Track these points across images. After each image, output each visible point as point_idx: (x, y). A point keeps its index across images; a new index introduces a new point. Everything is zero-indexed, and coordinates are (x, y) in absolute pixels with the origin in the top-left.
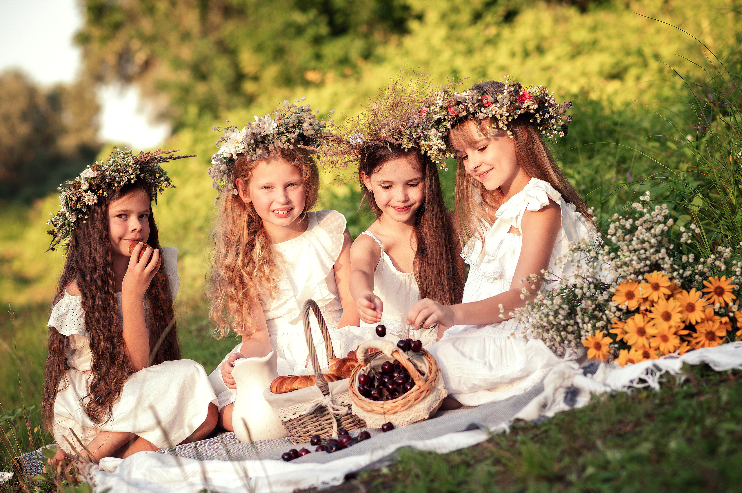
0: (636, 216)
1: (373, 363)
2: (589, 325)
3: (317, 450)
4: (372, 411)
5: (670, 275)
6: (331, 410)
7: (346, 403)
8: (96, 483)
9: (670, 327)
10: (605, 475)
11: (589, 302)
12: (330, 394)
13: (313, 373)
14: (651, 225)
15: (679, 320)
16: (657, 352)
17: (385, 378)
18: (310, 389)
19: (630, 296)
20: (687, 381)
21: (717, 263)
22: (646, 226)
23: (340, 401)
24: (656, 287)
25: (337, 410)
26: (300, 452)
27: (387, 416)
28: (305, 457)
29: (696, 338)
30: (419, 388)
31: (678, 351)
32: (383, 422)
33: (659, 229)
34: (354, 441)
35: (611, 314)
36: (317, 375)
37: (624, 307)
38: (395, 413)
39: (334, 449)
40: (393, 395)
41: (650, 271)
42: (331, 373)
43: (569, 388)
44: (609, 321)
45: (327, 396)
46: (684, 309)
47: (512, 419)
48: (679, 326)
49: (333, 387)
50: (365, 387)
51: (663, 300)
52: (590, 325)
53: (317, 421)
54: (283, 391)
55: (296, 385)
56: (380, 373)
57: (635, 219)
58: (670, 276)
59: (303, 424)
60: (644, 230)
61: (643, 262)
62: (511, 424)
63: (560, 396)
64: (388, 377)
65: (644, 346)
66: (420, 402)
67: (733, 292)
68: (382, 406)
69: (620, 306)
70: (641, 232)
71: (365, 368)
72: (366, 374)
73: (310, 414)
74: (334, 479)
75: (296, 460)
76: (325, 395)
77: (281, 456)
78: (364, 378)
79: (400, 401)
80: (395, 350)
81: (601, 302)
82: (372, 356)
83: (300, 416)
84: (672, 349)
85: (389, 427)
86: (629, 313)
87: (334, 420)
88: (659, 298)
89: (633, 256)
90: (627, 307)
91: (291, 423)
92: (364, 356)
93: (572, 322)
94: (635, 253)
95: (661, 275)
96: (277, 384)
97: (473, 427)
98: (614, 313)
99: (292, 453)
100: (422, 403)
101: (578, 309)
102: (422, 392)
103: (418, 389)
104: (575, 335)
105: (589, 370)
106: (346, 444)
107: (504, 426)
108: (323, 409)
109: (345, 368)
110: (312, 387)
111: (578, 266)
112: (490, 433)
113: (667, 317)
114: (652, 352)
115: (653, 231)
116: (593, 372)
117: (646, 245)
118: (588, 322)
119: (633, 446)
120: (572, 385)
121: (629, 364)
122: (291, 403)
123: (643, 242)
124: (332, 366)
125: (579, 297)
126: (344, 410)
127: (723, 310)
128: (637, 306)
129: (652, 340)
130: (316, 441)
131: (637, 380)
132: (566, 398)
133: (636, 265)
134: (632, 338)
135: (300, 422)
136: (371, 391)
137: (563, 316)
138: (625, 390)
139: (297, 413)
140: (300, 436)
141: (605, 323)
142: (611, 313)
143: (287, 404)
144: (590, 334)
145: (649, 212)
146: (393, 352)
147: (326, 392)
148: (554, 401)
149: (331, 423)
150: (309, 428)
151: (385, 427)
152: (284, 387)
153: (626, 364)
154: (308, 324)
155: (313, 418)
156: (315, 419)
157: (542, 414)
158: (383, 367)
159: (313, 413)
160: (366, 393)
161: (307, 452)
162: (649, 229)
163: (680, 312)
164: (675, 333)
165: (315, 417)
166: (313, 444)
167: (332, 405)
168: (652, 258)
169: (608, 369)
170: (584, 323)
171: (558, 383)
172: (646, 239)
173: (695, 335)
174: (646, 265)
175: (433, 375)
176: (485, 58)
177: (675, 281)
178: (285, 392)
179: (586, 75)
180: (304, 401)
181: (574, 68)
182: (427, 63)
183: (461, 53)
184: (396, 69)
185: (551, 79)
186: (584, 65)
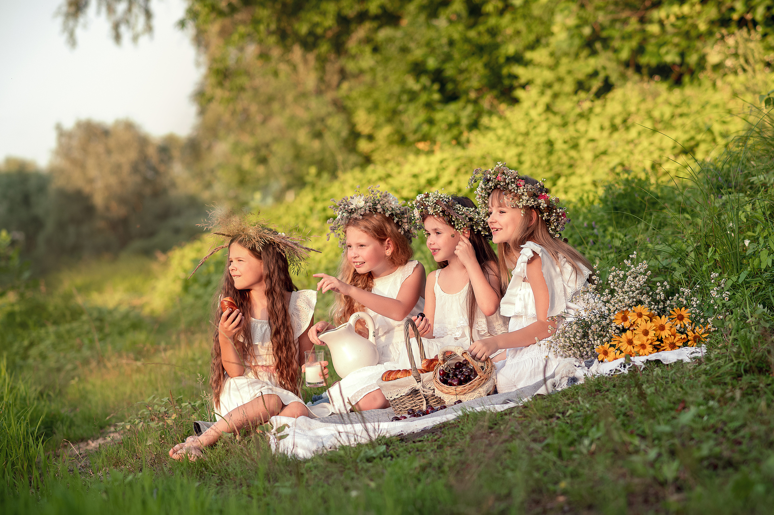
0: (627, 269)
1: (449, 362)
2: (599, 341)
3: (411, 417)
4: (449, 393)
5: (649, 308)
6: (422, 393)
7: (432, 388)
9: (648, 340)
11: (596, 326)
12: (422, 381)
14: (636, 275)
15: (654, 335)
17: (457, 372)
18: (408, 378)
19: (625, 319)
20: (644, 369)
21: (680, 299)
22: (633, 275)
23: (428, 386)
24: (640, 315)
25: (426, 393)
26: (400, 418)
27: (458, 396)
28: (403, 420)
29: (663, 346)
32: (456, 400)
34: (436, 410)
36: (413, 370)
37: (620, 327)
38: (464, 394)
39: (422, 415)
40: (462, 382)
41: (636, 305)
42: (423, 368)
43: (571, 377)
44: (611, 337)
45: (419, 383)
46: (658, 328)
47: (535, 394)
48: (653, 339)
49: (423, 377)
50: (444, 378)
51: (644, 323)
53: (413, 400)
55: (399, 375)
56: (453, 369)
57: (626, 271)
59: (403, 402)
60: (632, 279)
61: (632, 299)
62: (533, 397)
63: (565, 381)
64: (459, 371)
65: (630, 351)
66: (480, 387)
67: (690, 318)
68: (455, 390)
69: (618, 327)
70: (630, 280)
71: (443, 366)
72: (444, 369)
73: (407, 395)
75: (398, 421)
78: (443, 372)
79: (467, 386)
81: (605, 325)
83: (401, 396)
86: (624, 330)
87: (424, 400)
88: (641, 322)
89: (625, 296)
90: (623, 327)
91: (395, 401)
92: (443, 357)
94: (626, 294)
95: (643, 308)
98: (614, 331)
99: (395, 418)
100: (482, 387)
102: (482, 380)
103: (480, 378)
105: (589, 364)
106: (430, 412)
108: (417, 392)
109: (432, 365)
110: (410, 377)
113: (646, 333)
115: (637, 280)
116: (590, 367)
117: (633, 288)
118: (598, 339)
120: (574, 376)
121: (613, 360)
122: (395, 388)
123: (631, 286)
124: (424, 364)
125: (589, 323)
126: (431, 392)
127: (682, 329)
128: (629, 326)
129: (635, 348)
130: (412, 412)
131: (615, 370)
132: (568, 382)
133: (627, 302)
134: (624, 346)
135: (401, 401)
136: (448, 380)
137: (579, 337)
139: (399, 395)
141: (609, 339)
142: (612, 331)
143: (393, 388)
144: (600, 347)
145: (635, 267)
146: (463, 354)
147: (419, 380)
148: (560, 384)
149: (422, 402)
150: (407, 405)
151: (457, 403)
152: (390, 377)
153: (611, 360)
155: (409, 398)
156: (411, 399)
157: (554, 390)
158: (455, 365)
159: (410, 394)
160: (445, 382)
161: (405, 418)
162: (635, 278)
163: (655, 330)
164: (651, 344)
165: (411, 397)
166: (409, 413)
167: (423, 389)
168: (637, 297)
169: (600, 364)
172: (633, 284)
173: (662, 345)
174: (633, 302)
175: (489, 369)
176: (577, 131)
177: (653, 311)
178: (391, 380)
179: (662, 149)
180: (404, 386)
181: (651, 144)
182: (527, 134)
183: (557, 126)
184: (499, 139)
185: (631, 153)
186: (661, 140)
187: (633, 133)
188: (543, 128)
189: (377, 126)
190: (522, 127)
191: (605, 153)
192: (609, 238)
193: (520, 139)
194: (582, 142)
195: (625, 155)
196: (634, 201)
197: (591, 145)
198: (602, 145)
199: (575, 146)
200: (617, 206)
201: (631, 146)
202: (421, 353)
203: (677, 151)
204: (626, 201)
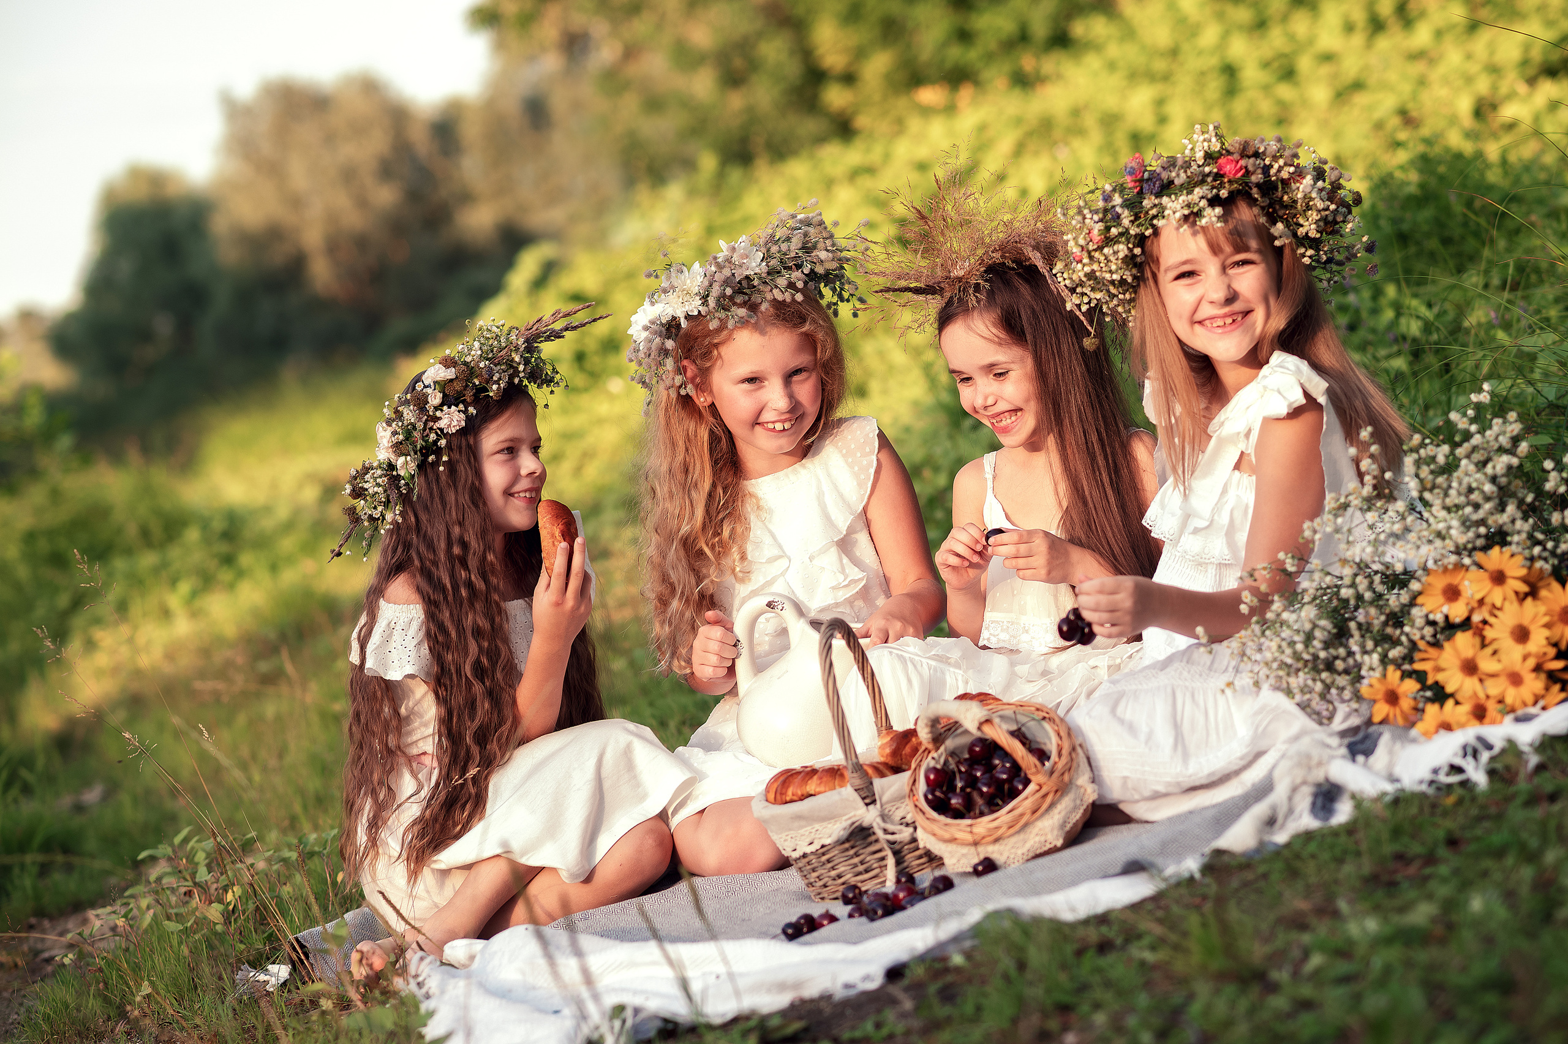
0: (1457, 439)
1: (950, 743)
3: (851, 916)
4: (953, 840)
5: (1527, 553)
6: (880, 834)
7: (907, 823)
8: (431, 992)
9: (1525, 658)
10: (1343, 967)
11: (1373, 611)
12: (878, 802)
13: (843, 762)
14: (1486, 455)
15: (1544, 642)
16: (1500, 706)
17: (977, 770)
18: (839, 793)
19: (1452, 593)
20: (1540, 768)
22: (1477, 457)
23: (898, 816)
24: (1499, 578)
25: (893, 833)
26: (818, 920)
27: (981, 849)
28: (828, 930)
30: (1037, 787)
31: (1541, 703)
32: (976, 861)
33: (1502, 462)
34: (919, 897)
35: (1415, 631)
36: (850, 767)
37: (1439, 617)
38: (996, 840)
39: (880, 912)
40: (993, 804)
41: (1485, 549)
42: (882, 759)
43: (1319, 785)
44: (1414, 646)
45: (871, 807)
46: (1556, 618)
47: (1207, 850)
48: (1545, 654)
49: (882, 789)
50: (938, 794)
51: (1512, 603)
52: (1375, 657)
53: (857, 855)
54: (788, 799)
55: (812, 786)
56: (966, 760)
57: (1455, 445)
58: (1528, 556)
59: (829, 861)
60: (1472, 467)
61: (1473, 529)
62: (1206, 860)
63: (1304, 801)
64: (982, 768)
65: (1475, 694)
66: (1042, 815)
68: (969, 829)
69: (1431, 617)
70: (1467, 472)
71: (935, 755)
72: (939, 767)
73: (840, 842)
74: (867, 978)
75: (807, 938)
76: (867, 805)
77: (779, 931)
78: (936, 775)
79: (1003, 816)
80: (983, 719)
81: (1397, 609)
82: (949, 730)
83: (823, 846)
84: (1530, 699)
85: (988, 867)
86: (1450, 628)
87: (888, 853)
88: (1505, 599)
89: (1452, 518)
90: (1447, 617)
91: (806, 860)
92: (931, 732)
93: (1342, 651)
94: (1456, 512)
95: (1508, 555)
96: (775, 785)
97: (1133, 867)
98: (1422, 630)
99: (802, 921)
100: (1047, 816)
101: (1352, 625)
102: (1045, 796)
103: (1038, 791)
104: (1352, 676)
105: (1361, 747)
106: (903, 903)
107: (1191, 865)
108: (866, 833)
109: (908, 750)
110: (843, 789)
111: (1348, 542)
112: (1165, 880)
113: (1522, 635)
114: (1492, 707)
115: (1489, 469)
116: (1368, 753)
117: (1475, 497)
118: (1373, 651)
119: (1403, 909)
120: (1327, 780)
121: (1442, 732)
122: (803, 823)
123: (1470, 490)
124: (883, 747)
125: (1352, 602)
126: (905, 834)
128: (1465, 615)
129: (1489, 683)
130: (853, 897)
131: (1446, 769)
132: (1314, 804)
133: (1461, 537)
134: (1454, 680)
135: (824, 858)
136: (950, 799)
137: (1321, 641)
138: (1424, 787)
139: (816, 842)
140: (825, 886)
141: (1406, 651)
142: (1415, 629)
143: (796, 824)
144: (1377, 674)
145: (1482, 431)
146: (981, 724)
147: (869, 798)
148: (1291, 811)
149: (883, 859)
150: (841, 869)
151: (980, 868)
152: (790, 792)
153: (1437, 732)
154: (829, 668)
155: (847, 850)
156: (852, 852)
157: (1267, 838)
158: (971, 750)
159: (847, 840)
160: (940, 806)
161: (833, 919)
162: (1482, 465)
163: (1548, 626)
164: (1538, 669)
165: (852, 847)
166: (847, 901)
167: (883, 825)
168: (1490, 522)
169: (1398, 745)
170: (1365, 652)
171: (1299, 775)
172: (1474, 485)
174: (1479, 536)
175: (1064, 759)
176: (1291, 37)
177: (1539, 564)
178: (792, 801)
179: (1494, 70)
180: (829, 817)
181: (1469, 56)
182: (1174, 53)
183: (1241, 28)
184: (1112, 66)
185: (1422, 82)
186: (1492, 48)
187: (1422, 36)
188: (1210, 35)
189: (860, 54)
190: (1161, 35)
191: (1358, 86)
192: (1389, 314)
193: (1160, 65)
194: (1304, 64)
195: (1406, 88)
196: (1447, 210)
197: (1325, 70)
198: (1351, 67)
199: (1288, 74)
200: (1405, 227)
201: (1418, 68)
202: (875, 712)
203: (1531, 71)
204: (1426, 214)
